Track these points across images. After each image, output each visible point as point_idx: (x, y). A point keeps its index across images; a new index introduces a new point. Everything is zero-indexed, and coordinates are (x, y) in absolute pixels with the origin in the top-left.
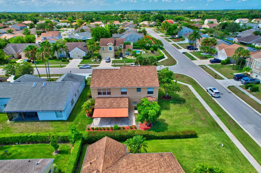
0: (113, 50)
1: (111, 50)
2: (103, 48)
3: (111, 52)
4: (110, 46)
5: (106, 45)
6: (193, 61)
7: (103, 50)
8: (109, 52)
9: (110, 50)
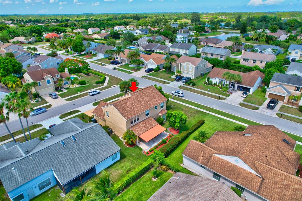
0: (52, 83)
1: (50, 83)
2: (39, 83)
3: (51, 86)
4: (48, 79)
5: (43, 79)
6: (131, 74)
7: (40, 85)
8: (48, 87)
9: (48, 83)
